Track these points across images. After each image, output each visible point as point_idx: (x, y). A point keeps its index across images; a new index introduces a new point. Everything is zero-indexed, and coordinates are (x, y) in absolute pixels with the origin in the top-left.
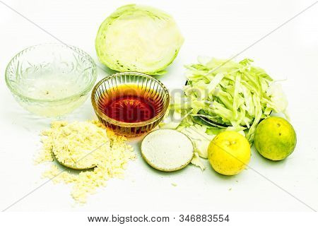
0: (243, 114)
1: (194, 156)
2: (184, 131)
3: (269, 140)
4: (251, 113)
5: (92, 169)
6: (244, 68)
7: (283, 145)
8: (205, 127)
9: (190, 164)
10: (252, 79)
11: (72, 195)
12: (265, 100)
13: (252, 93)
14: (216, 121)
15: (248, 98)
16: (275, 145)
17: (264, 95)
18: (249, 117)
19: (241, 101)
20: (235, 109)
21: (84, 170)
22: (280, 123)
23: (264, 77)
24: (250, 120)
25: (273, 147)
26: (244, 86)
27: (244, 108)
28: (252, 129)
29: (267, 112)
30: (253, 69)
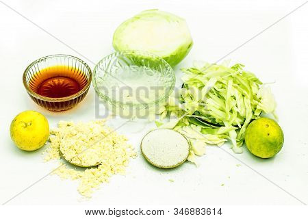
0: (235, 115)
1: (190, 154)
2: (180, 131)
3: (259, 139)
4: (242, 114)
6: (236, 73)
7: (271, 144)
8: (200, 127)
9: (187, 161)
10: (243, 83)
11: (78, 190)
12: (255, 102)
13: (244, 96)
14: (210, 121)
15: (239, 101)
16: (264, 144)
17: (254, 97)
18: (241, 117)
19: (233, 103)
20: (228, 110)
21: (89, 168)
22: (269, 124)
23: (255, 81)
24: (241, 121)
25: (262, 146)
26: (235, 89)
27: (236, 110)
28: (243, 129)
29: (257, 113)
30: (244, 74)
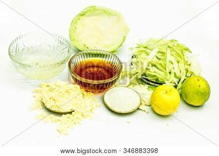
0: (173, 75)
1: (141, 104)
2: (133, 88)
3: (192, 90)
4: (178, 74)
5: (71, 113)
6: (172, 44)
7: (202, 93)
8: (147, 86)
9: (138, 109)
10: (177, 51)
11: (57, 130)
12: (187, 67)
13: (178, 62)
14: (154, 81)
15: (176, 65)
16: (197, 93)
17: (186, 63)
18: (177, 78)
19: (171, 66)
20: (168, 71)
21: (65, 113)
22: (199, 79)
23: (186, 50)
24: (178, 80)
25: (195, 95)
26: (172, 56)
27: (173, 71)
28: (180, 85)
30: (178, 45)
